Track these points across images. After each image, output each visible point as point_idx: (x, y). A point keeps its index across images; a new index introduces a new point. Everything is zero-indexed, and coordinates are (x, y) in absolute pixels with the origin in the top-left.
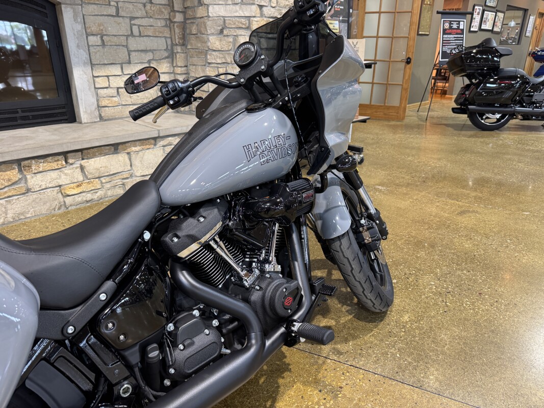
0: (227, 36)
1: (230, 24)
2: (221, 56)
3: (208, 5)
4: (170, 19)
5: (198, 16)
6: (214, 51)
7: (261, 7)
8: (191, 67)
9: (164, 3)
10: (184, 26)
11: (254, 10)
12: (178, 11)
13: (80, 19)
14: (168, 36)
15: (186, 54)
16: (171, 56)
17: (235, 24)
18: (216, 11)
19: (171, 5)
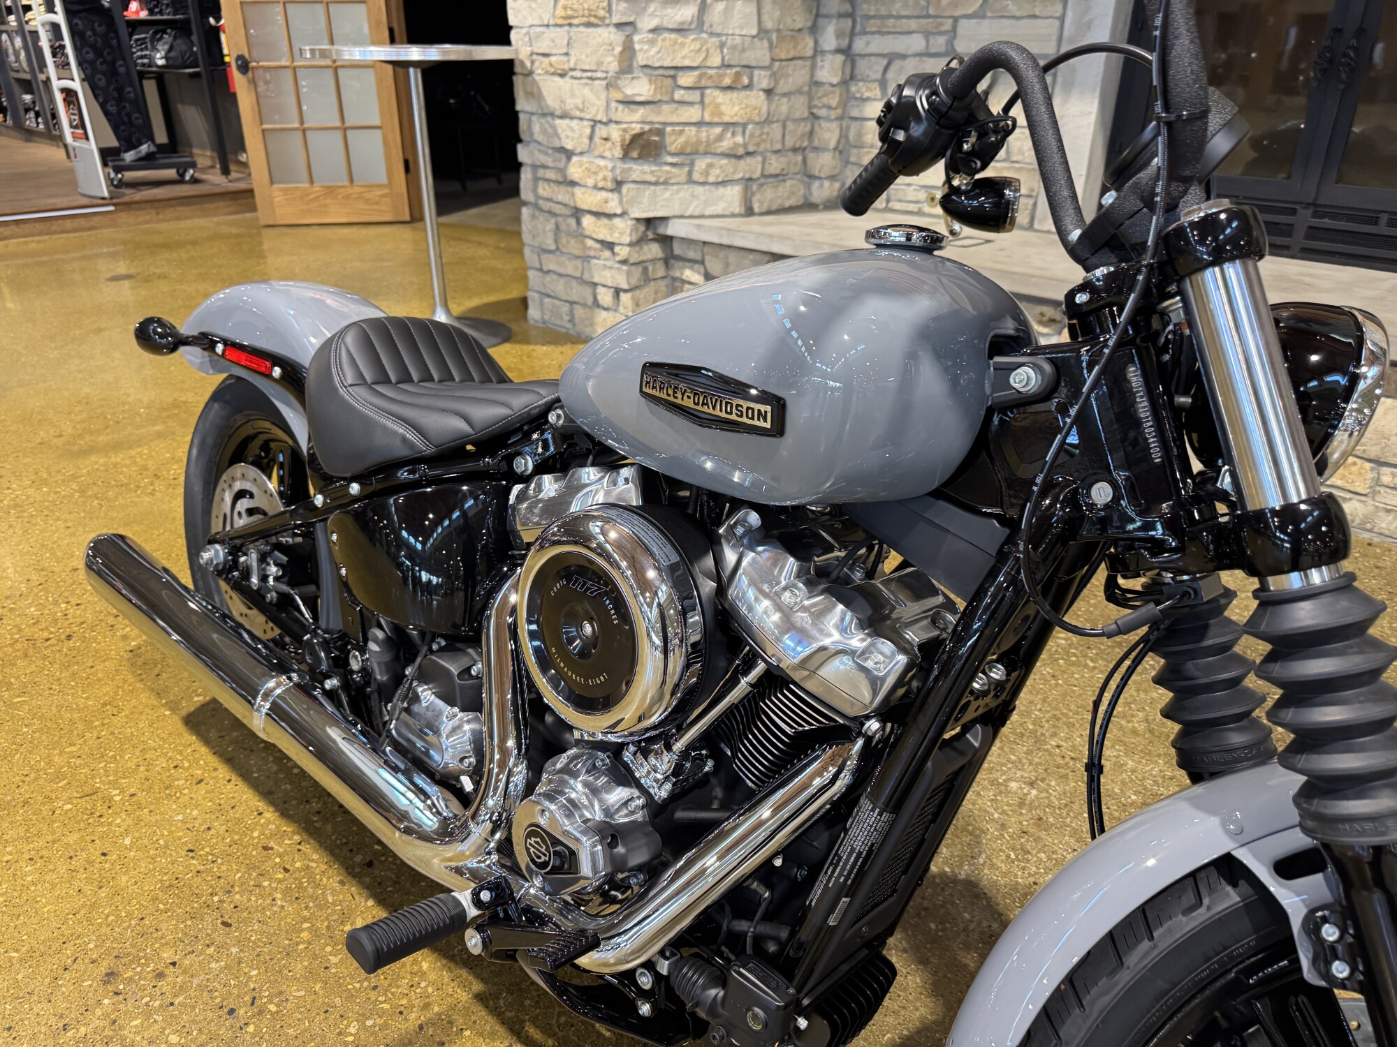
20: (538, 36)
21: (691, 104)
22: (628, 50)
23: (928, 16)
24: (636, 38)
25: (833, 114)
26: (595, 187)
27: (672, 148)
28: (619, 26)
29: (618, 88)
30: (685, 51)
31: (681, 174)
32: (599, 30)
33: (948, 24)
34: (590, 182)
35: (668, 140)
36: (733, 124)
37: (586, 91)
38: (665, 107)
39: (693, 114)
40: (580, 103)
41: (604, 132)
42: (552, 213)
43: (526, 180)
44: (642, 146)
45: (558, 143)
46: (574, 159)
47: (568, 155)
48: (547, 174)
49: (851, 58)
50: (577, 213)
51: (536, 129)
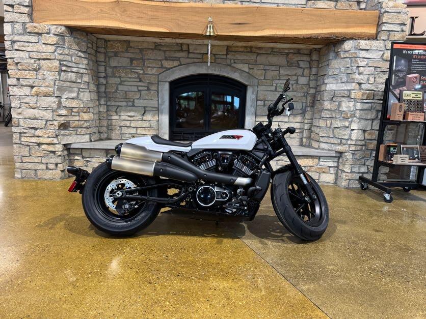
0: (335, 101)
1: (337, 94)
2: (330, 113)
3: (327, 84)
4: (307, 92)
5: (322, 90)
6: (326, 110)
7: (360, 84)
8: (314, 120)
9: (305, 83)
10: (314, 96)
11: (353, 86)
12: (312, 88)
13: (255, 93)
14: (304, 101)
15: (312, 112)
16: (303, 113)
17: (341, 94)
18: (331, 86)
19: (309, 84)
20: (23, 98)
21: (76, 116)
22: (60, 103)
23: (126, 98)
24: (62, 100)
25: (105, 118)
26: (48, 137)
27: (72, 126)
28: (56, 97)
29: (57, 112)
30: (74, 104)
31: (74, 132)
32: (49, 98)
33: (132, 100)
34: (46, 136)
35: (71, 124)
36: (86, 121)
37: (44, 112)
38: (70, 117)
39: (77, 118)
40: (41, 115)
41: (51, 123)
42: (28, 145)
43: (16, 137)
44: (64, 126)
45: (31, 126)
46: (38, 130)
47: (36, 129)
48: (26, 135)
49: (108, 106)
50: (39, 144)
51: (21, 123)
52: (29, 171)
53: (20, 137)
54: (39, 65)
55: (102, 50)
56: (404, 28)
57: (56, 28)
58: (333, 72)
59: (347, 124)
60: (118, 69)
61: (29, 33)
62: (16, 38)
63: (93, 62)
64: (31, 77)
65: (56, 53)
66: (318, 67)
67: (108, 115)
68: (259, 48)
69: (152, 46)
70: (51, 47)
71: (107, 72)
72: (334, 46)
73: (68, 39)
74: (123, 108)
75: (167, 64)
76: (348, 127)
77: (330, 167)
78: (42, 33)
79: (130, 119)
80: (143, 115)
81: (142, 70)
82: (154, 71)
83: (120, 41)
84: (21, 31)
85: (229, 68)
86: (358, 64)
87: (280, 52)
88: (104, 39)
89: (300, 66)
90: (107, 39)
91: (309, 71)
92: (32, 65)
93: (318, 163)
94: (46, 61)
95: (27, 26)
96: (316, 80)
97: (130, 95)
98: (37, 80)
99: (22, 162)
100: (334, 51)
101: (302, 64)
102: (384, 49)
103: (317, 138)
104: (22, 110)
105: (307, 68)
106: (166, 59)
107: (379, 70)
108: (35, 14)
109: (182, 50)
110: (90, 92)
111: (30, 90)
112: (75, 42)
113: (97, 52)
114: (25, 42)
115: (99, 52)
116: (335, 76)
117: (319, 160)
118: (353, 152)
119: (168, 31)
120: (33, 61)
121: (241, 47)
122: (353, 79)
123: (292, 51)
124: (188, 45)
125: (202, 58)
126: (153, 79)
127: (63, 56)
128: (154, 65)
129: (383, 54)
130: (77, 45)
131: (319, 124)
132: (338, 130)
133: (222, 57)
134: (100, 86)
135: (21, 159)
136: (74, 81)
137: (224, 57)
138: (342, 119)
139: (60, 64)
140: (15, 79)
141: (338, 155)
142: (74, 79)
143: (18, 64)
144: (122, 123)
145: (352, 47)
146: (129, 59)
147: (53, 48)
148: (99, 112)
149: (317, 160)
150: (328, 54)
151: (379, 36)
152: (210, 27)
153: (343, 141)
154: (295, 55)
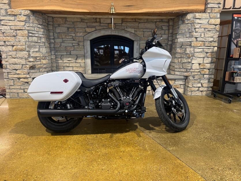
0: (183, 48)
1: (184, 44)
2: (180, 55)
3: (178, 38)
4: (167, 43)
5: (176, 42)
6: (178, 53)
7: (196, 38)
9: (166, 38)
10: (171, 46)
11: (193, 39)
12: (170, 41)
13: (139, 45)
17: (186, 44)
18: (180, 39)
19: (168, 39)
20: (8, 53)
21: (39, 61)
22: (29, 54)
23: (66, 50)
24: (30, 53)
25: (55, 62)
26: (24, 74)
27: (37, 68)
28: (27, 51)
29: (28, 60)
30: (37, 55)
31: (38, 71)
32: (23, 52)
33: (70, 51)
34: (23, 73)
35: (36, 66)
36: (45, 64)
37: (21, 61)
38: (35, 62)
39: (39, 63)
40: (19, 62)
41: (25, 66)
42: (12, 79)
43: (5, 75)
44: (32, 68)
45: (14, 68)
46: (18, 70)
47: (16, 70)
48: (11, 73)
49: (56, 55)
50: (19, 78)
51: (8, 67)
52: (14, 93)
53: (8, 74)
54: (16, 33)
55: (51, 23)
56: (220, 6)
57: (25, 12)
58: (182, 32)
59: (190, 60)
60: (61, 34)
61: (9, 15)
62: (2, 18)
63: (46, 30)
64: (12, 40)
65: (25, 26)
66: (173, 29)
67: (56, 60)
68: (140, 19)
69: (79, 20)
70: (22, 22)
71: (55, 36)
72: (182, 17)
73: (32, 17)
74: (65, 56)
75: (88, 30)
76: (190, 62)
77: (181, 85)
78: (17, 15)
79: (69, 62)
80: (76, 59)
81: (74, 34)
82: (81, 34)
83: (61, 18)
84: (4, 14)
85: (123, 31)
86: (195, 27)
87: (152, 21)
88: (52, 17)
89: (163, 29)
90: (54, 17)
91: (168, 31)
92: (12, 33)
93: (175, 83)
94: (20, 31)
95: (8, 11)
96: (172, 36)
97: (68, 48)
98: (16, 42)
99: (10, 89)
100: (182, 19)
101: (164, 28)
102: (209, 18)
103: (173, 69)
104: (8, 60)
105: (167, 30)
106: (88, 27)
107: (206, 30)
108: (12, 4)
109: (96, 22)
110: (46, 47)
111: (12, 48)
112: (36, 19)
113: (48, 24)
114: (7, 20)
115: (49, 24)
116: (182, 34)
117: (175, 81)
118: (193, 76)
119: (88, 11)
120: (12, 31)
121: (130, 19)
122: (193, 35)
123: (158, 20)
124: (100, 19)
125: (108, 26)
126: (81, 39)
127: (30, 28)
128: (81, 31)
129: (209, 21)
130: (37, 21)
131: (174, 61)
132: (185, 64)
133: (119, 25)
134: (51, 44)
135: (9, 87)
136: (37, 41)
137: (121, 25)
138: (187, 58)
139: (28, 32)
140: (3, 42)
141: (185, 78)
142: (36, 40)
143: (4, 33)
144: (65, 65)
145: (192, 17)
146: (67, 28)
147: (23, 23)
148: (51, 58)
149: (174, 81)
150: (178, 22)
151: (206, 11)
152: (113, 8)
153: (188, 70)
154: (160, 23)
